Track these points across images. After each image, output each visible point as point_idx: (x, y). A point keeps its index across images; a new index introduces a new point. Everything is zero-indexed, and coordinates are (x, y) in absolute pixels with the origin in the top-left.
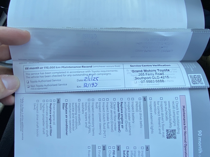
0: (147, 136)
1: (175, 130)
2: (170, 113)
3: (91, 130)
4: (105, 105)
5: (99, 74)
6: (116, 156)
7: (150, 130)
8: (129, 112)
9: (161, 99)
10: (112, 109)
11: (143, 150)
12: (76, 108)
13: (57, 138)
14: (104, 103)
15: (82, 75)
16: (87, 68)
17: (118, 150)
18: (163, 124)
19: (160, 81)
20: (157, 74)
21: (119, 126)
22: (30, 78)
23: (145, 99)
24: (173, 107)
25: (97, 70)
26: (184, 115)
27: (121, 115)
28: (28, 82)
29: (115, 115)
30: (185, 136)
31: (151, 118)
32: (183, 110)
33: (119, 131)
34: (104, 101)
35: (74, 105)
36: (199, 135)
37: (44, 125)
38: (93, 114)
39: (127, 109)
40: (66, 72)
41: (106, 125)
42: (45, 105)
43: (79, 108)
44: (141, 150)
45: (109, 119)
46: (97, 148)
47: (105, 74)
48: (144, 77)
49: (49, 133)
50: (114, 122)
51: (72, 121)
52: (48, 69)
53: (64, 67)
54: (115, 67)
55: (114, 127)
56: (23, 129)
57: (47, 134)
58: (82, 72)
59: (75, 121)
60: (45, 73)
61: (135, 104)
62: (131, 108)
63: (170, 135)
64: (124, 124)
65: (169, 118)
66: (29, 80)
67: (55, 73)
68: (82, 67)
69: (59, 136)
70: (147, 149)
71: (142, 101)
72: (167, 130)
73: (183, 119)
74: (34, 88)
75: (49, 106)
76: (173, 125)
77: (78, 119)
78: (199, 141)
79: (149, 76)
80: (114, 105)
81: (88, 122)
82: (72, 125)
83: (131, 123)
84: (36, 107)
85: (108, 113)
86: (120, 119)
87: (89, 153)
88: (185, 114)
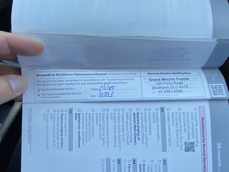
0: (164, 149)
1: (194, 143)
2: (188, 124)
3: (106, 142)
4: (121, 116)
5: (115, 83)
6: (131, 170)
7: (168, 143)
8: (146, 124)
9: (180, 109)
10: (128, 120)
11: (160, 163)
12: (89, 118)
13: (69, 151)
14: (119, 113)
15: (97, 83)
16: (101, 76)
17: (134, 164)
18: (181, 136)
19: (178, 91)
20: (176, 83)
21: (135, 138)
22: (42, 85)
23: (162, 110)
24: (192, 118)
25: (112, 78)
26: (203, 127)
27: (137, 127)
28: (38, 90)
29: (130, 126)
30: (204, 149)
31: (169, 130)
32: (202, 121)
33: (135, 144)
34: (119, 112)
35: (88, 115)
36: (219, 147)
37: (54, 137)
38: (107, 126)
39: (144, 121)
40: (80, 80)
41: (121, 137)
42: (56, 115)
43: (93, 118)
44: (158, 164)
45: (124, 131)
46: (111, 161)
47: (121, 83)
48: (162, 86)
49: (60, 146)
50: (130, 134)
51: (85, 133)
52: (59, 77)
53: (76, 74)
54: (130, 75)
55: (129, 139)
56: (30, 141)
57: (58, 147)
58: (96, 80)
59: (88, 132)
60: (57, 81)
61: (152, 115)
62: (148, 119)
63: (189, 147)
64: (140, 137)
65: (187, 130)
66: (40, 87)
67: (68, 81)
68: (96, 74)
69: (71, 148)
70: (165, 163)
71: (159, 112)
72: (185, 143)
73: (202, 131)
74: (46, 96)
75: (60, 116)
76: (191, 137)
77: (91, 130)
78: (218, 154)
79: (167, 86)
80: (130, 116)
81: (102, 133)
82: (85, 137)
83: (148, 135)
84: (46, 117)
85: (123, 124)
86: (136, 130)
87: (103, 167)
88: (203, 125)
